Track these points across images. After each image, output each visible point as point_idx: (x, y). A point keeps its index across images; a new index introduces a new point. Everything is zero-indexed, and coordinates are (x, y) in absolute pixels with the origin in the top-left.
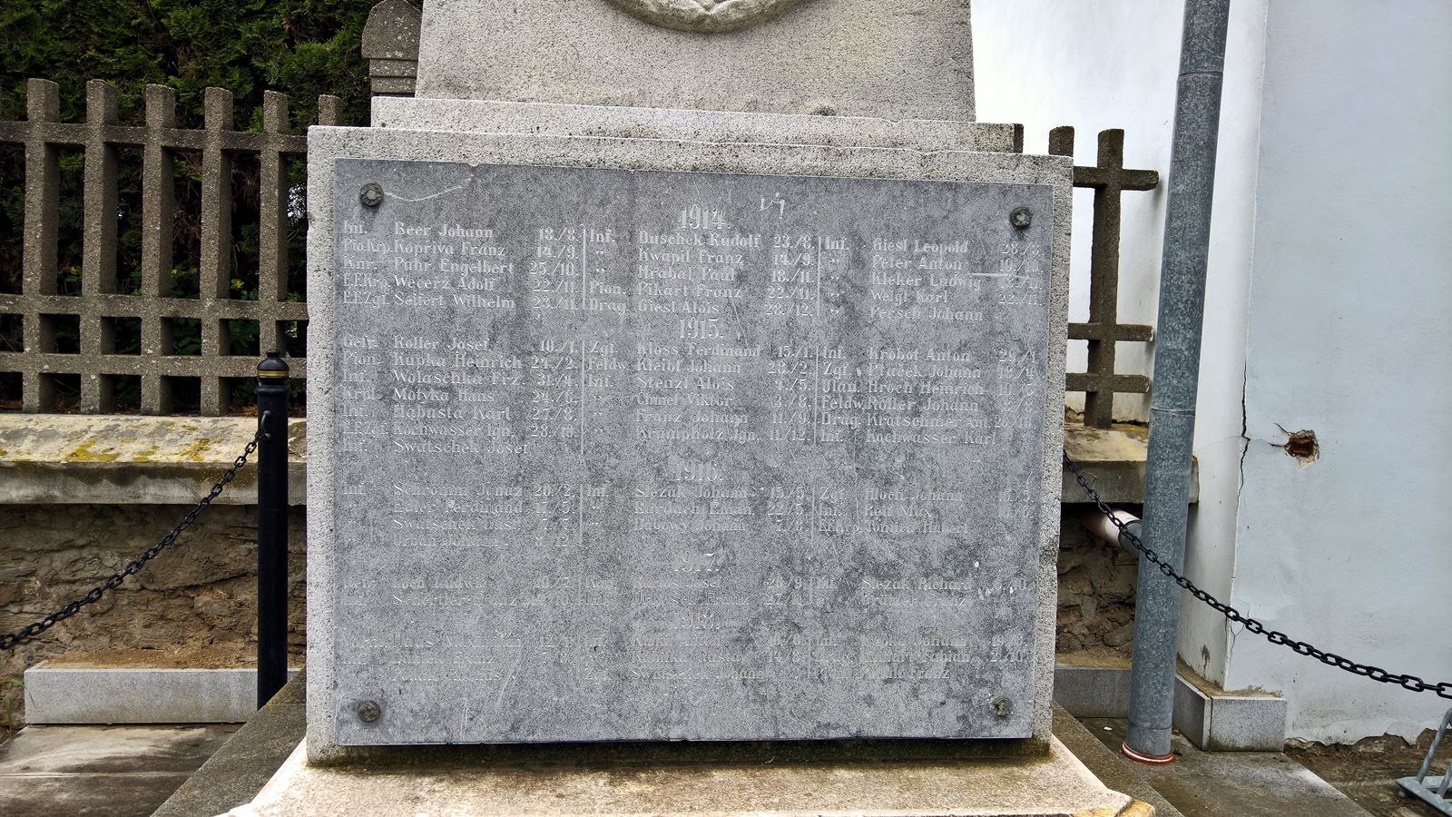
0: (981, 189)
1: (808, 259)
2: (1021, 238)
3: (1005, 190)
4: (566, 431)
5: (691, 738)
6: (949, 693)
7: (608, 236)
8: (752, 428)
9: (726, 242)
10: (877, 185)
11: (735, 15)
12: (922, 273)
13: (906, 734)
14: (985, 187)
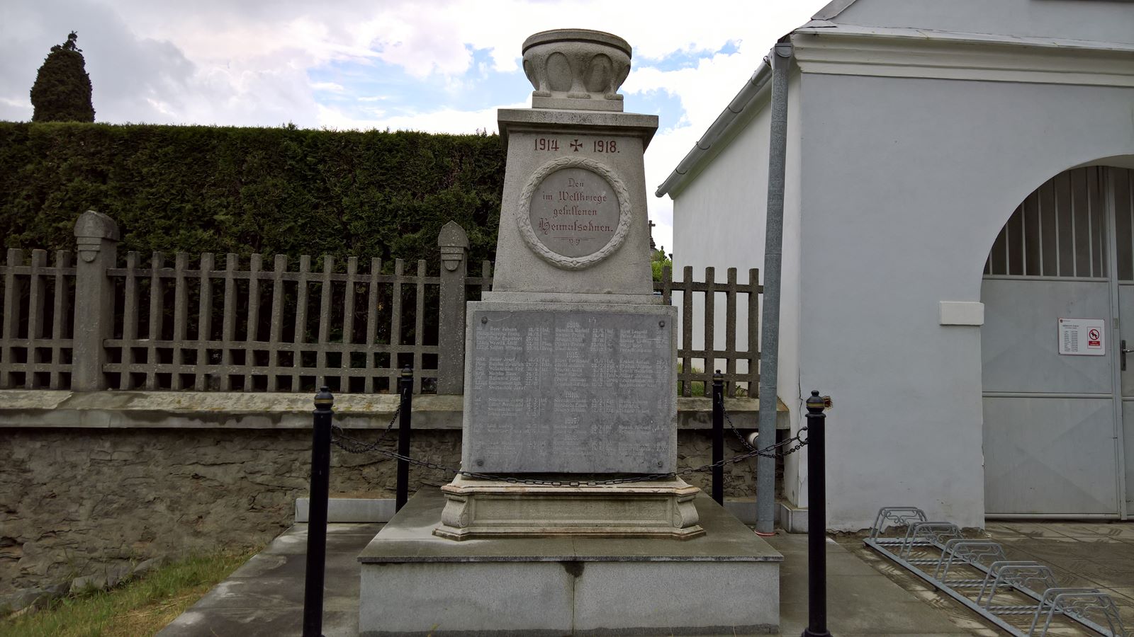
0: (650, 316)
1: (602, 335)
2: (662, 329)
3: (657, 316)
4: (535, 383)
5: (570, 472)
6: (645, 460)
7: (547, 330)
8: (587, 382)
9: (580, 331)
10: (621, 315)
11: (582, 266)
12: (635, 339)
13: (633, 472)
14: (652, 315)
